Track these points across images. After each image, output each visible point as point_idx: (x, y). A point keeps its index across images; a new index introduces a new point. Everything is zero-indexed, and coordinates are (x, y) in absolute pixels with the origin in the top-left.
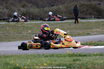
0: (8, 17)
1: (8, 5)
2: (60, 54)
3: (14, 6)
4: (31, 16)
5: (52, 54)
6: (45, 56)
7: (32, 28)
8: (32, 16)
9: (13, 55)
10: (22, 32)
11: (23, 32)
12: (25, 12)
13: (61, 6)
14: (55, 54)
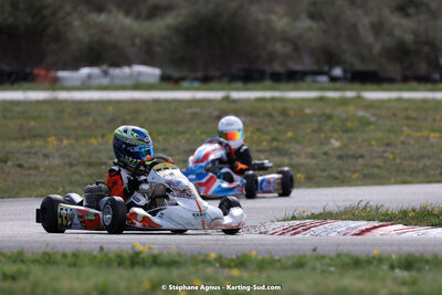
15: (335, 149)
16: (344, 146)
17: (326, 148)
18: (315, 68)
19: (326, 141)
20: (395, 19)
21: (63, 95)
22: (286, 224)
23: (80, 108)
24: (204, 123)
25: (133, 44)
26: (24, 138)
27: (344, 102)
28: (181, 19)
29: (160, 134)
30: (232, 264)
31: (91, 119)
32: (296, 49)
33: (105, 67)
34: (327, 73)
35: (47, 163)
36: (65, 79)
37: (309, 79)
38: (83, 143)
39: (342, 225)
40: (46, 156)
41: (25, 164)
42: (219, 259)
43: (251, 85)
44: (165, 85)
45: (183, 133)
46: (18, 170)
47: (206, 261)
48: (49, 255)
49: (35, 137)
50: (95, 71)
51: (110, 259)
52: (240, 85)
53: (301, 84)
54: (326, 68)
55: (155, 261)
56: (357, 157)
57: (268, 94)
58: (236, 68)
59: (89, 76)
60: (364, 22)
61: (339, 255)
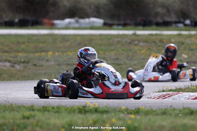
0: (178, 17)
16: (190, 57)
18: (177, 20)
21: (56, 32)
22: (160, 94)
23: (64, 38)
24: (123, 45)
25: (90, 8)
26: (37, 52)
27: (190, 36)
29: (102, 50)
30: (133, 112)
31: (69, 43)
32: (168, 11)
33: (76, 18)
34: (183, 23)
35: (48, 64)
36: (57, 24)
37: (174, 25)
38: (65, 54)
39: (187, 95)
40: (47, 61)
41: (37, 65)
42: (127, 110)
43: (146, 28)
44: (105, 27)
45: (114, 50)
46: (34, 67)
47: (121, 111)
48: (46, 107)
49: (42, 51)
50: (72, 20)
51: (75, 110)
52: (141, 27)
53: (170, 28)
54: (182, 20)
55: (96, 110)
57: (154, 32)
58: (139, 19)
59: (70, 23)
61: (184, 108)
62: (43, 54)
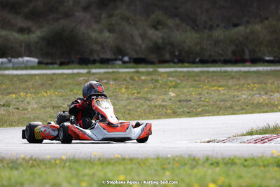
0: (114, 54)
1: (113, 22)
2: (253, 159)
3: (130, 23)
4: (177, 53)
5: (230, 159)
6: (212, 164)
7: (178, 84)
8: (180, 51)
9: (124, 159)
10: (149, 96)
11: (154, 97)
12: (160, 41)
13: (258, 27)
14: (239, 159)
15: (174, 97)
16: (177, 95)
17: (169, 97)
18: (113, 57)
19: (166, 93)
20: (151, 32)
25: (21, 46)
28: (44, 34)
32: (103, 47)
33: (10, 58)
37: (111, 63)
40: (28, 103)
41: (21, 108)
46: (17, 111)
50: (5, 60)
56: (190, 101)
60: (136, 33)
62: (14, 96)
